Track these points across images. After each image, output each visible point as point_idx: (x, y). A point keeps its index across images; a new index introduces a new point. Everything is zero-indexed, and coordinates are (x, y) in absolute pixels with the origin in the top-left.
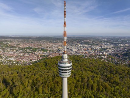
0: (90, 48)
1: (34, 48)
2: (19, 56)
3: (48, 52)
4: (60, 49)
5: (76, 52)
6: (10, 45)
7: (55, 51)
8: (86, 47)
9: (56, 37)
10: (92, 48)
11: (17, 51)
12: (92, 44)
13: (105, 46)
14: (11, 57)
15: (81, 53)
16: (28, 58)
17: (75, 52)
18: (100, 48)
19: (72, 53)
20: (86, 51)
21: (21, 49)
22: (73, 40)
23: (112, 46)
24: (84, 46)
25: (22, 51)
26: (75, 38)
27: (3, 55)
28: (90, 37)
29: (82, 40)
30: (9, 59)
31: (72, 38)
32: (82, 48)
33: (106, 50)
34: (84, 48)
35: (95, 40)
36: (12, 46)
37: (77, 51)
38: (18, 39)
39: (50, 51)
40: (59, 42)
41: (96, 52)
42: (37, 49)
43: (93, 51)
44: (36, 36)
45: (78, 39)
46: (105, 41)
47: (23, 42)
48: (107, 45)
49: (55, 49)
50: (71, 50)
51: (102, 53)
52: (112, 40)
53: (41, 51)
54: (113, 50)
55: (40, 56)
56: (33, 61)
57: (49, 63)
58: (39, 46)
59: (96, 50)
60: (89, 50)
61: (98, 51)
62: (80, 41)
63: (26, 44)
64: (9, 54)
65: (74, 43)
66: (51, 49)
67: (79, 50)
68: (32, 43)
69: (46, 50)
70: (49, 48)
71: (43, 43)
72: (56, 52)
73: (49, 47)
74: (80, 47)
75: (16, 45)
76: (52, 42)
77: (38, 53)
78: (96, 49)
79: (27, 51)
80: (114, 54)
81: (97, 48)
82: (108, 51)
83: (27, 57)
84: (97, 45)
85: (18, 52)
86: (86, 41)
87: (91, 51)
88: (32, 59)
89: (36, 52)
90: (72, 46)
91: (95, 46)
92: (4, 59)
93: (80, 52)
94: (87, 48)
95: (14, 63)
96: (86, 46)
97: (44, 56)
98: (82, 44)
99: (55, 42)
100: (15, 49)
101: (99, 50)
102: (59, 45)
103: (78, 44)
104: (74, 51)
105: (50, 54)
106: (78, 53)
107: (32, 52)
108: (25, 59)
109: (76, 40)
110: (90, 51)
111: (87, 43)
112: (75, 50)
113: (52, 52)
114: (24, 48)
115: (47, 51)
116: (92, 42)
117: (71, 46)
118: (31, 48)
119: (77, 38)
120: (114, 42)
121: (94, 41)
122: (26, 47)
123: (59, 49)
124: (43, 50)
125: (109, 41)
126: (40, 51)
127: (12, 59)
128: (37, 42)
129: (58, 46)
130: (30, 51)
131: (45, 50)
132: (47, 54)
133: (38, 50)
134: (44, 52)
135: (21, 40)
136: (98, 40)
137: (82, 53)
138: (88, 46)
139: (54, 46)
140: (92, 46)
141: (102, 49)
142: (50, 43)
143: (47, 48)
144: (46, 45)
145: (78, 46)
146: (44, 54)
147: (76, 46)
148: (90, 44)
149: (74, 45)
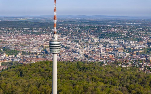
0: (121, 47)
3: (19, 55)
5: (86, 56)
7: (36, 53)
8: (112, 45)
9: (39, 20)
10: (125, 48)
12: (127, 37)
17: (84, 57)
19: (75, 58)
20: (111, 53)
22: (79, 27)
24: (106, 43)
26: (85, 22)
28: (124, 22)
29: (104, 28)
31: (78, 22)
32: (101, 46)
34: (107, 46)
35: (136, 28)
37: (89, 53)
39: (24, 53)
40: (46, 32)
41: (135, 55)
43: (128, 54)
45: (93, 25)
49: (35, 50)
50: (75, 52)
53: (2, 53)
57: (27, 72)
59: (135, 52)
60: (117, 50)
61: (137, 54)
62: (99, 30)
65: (83, 36)
66: (25, 49)
67: (93, 50)
69: (15, 52)
70: (20, 47)
71: (6, 36)
72: (37, 57)
73: (22, 45)
74: (98, 44)
76: (28, 33)
78: (136, 50)
81: (137, 47)
84: (139, 40)
86: (113, 30)
90: (78, 42)
91: (133, 43)
93: (96, 55)
94: (114, 46)
96: (110, 42)
97: (11, 63)
98: (101, 38)
99: (34, 33)
101: (140, 51)
103: (93, 37)
104: (82, 53)
105: (24, 60)
106: (90, 58)
109: (87, 29)
110: (120, 53)
111: (114, 35)
112: (83, 51)
113: (28, 56)
115: (18, 52)
116: (128, 34)
117: (75, 41)
119: (90, 22)
121: (131, 29)
123: (45, 50)
124: (7, 50)
129: (43, 41)
131: (11, 51)
132: (16, 60)
134: (10, 56)
136: (143, 28)
137: (101, 57)
138: (116, 42)
139: (34, 43)
140: (127, 43)
141: (148, 50)
142: (23, 35)
143: (17, 48)
144: (14, 40)
145: (93, 43)
146: (9, 60)
147: (86, 42)
148: (123, 38)
149: (83, 40)
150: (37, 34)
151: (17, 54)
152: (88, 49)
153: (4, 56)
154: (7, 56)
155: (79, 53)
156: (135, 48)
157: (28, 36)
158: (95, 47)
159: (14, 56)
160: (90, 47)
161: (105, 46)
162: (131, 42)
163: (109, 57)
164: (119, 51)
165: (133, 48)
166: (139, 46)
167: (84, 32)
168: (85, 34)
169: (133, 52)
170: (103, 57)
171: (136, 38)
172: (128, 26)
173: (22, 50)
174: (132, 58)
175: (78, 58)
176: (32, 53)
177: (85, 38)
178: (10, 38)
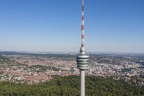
0: (110, 68)
1: (44, 66)
2: (27, 75)
3: (60, 71)
4: (74, 69)
5: (93, 73)
6: (17, 62)
7: (68, 71)
8: (106, 67)
10: (112, 68)
11: (25, 69)
12: (113, 63)
13: (129, 66)
14: (18, 76)
15: (99, 73)
16: (37, 78)
18: (123, 68)
19: (88, 74)
20: (106, 71)
21: (30, 68)
23: (138, 65)
25: (30, 69)
27: (9, 73)
28: (110, 55)
30: (16, 78)
32: (100, 67)
33: (130, 71)
34: (103, 67)
36: (20, 64)
37: (95, 71)
38: (25, 55)
39: (62, 70)
40: (73, 60)
41: (118, 73)
42: (47, 67)
43: (114, 72)
44: (46, 52)
45: (96, 56)
46: (129, 60)
47: (32, 59)
48: (131, 64)
49: (68, 69)
50: (87, 70)
51: (124, 75)
52: (138, 58)
53: (52, 70)
54: (139, 71)
55: (51, 77)
56: (43, 81)
58: (49, 65)
59: (118, 71)
60: (109, 70)
61: (119, 72)
62: (98, 59)
63: (35, 62)
64: (16, 73)
67: (96, 70)
68: (41, 60)
71: (54, 61)
72: (69, 73)
73: (61, 66)
74: (98, 66)
75: (24, 62)
77: (48, 72)
78: (118, 70)
79: (36, 70)
80: (140, 75)
81: (119, 68)
82: (133, 73)
83: (36, 76)
84: (119, 64)
85: (26, 71)
86: (105, 59)
87: (112, 72)
88: (41, 79)
89: (46, 71)
91: (116, 66)
92: (10, 78)
94: (107, 68)
95: (22, 82)
96: (105, 65)
97: (56, 76)
98: (100, 63)
99: (68, 60)
100: (23, 67)
101: (121, 71)
102: (73, 64)
103: (96, 63)
104: (91, 71)
105: (62, 74)
106: (95, 74)
107: (42, 71)
108: (34, 79)
111: (106, 62)
113: (64, 72)
114: (33, 66)
118: (40, 66)
120: (141, 61)
121: (114, 59)
122: (34, 65)
123: (72, 69)
124: (54, 69)
125: (134, 59)
126: (50, 70)
127: (19, 78)
128: (47, 60)
129: (71, 64)
130: (40, 69)
131: (56, 69)
132: (58, 74)
133: (49, 69)
134: (56, 72)
135: (29, 56)
138: (108, 65)
139: (67, 65)
140: (113, 66)
141: (125, 70)
142: (62, 61)
143: (59, 67)
144: (58, 63)
145: (96, 66)
146: (55, 74)
147: (93, 65)
148: (111, 63)
149: (91, 64)
150: (69, 60)
151: (59, 70)
152: (94, 69)
153: (53, 71)
154: (54, 71)
155: (89, 71)
156: (118, 69)
157: (64, 61)
158: (97, 68)
159: (57, 72)
160: (95, 68)
161: (102, 67)
162: (115, 65)
163: (104, 73)
164: (110, 70)
165: (117, 68)
166: (120, 68)
167: (91, 60)
168: (92, 61)
169: (117, 71)
170: (102, 73)
171: (118, 63)
172: (113, 57)
173: (62, 69)
174: (117, 74)
175: (89, 73)
176: (66, 70)
177: (92, 63)
178: (56, 62)
